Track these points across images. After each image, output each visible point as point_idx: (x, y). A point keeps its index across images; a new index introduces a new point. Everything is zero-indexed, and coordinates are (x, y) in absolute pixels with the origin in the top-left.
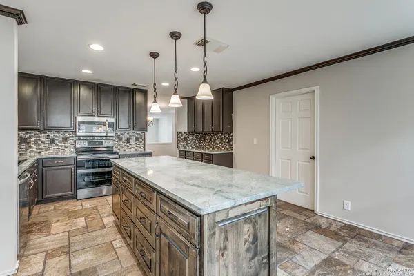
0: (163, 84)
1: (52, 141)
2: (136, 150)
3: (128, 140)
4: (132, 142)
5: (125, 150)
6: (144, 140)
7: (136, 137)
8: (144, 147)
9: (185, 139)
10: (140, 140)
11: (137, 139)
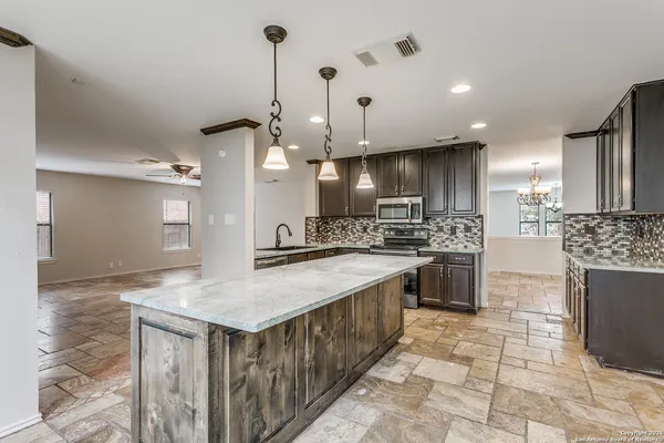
0: (473, 126)
1: (365, 229)
2: (466, 247)
3: (453, 231)
4: (460, 234)
5: (447, 246)
6: (482, 230)
7: (465, 224)
8: (482, 243)
9: (590, 230)
10: (475, 230)
11: (468, 229)
